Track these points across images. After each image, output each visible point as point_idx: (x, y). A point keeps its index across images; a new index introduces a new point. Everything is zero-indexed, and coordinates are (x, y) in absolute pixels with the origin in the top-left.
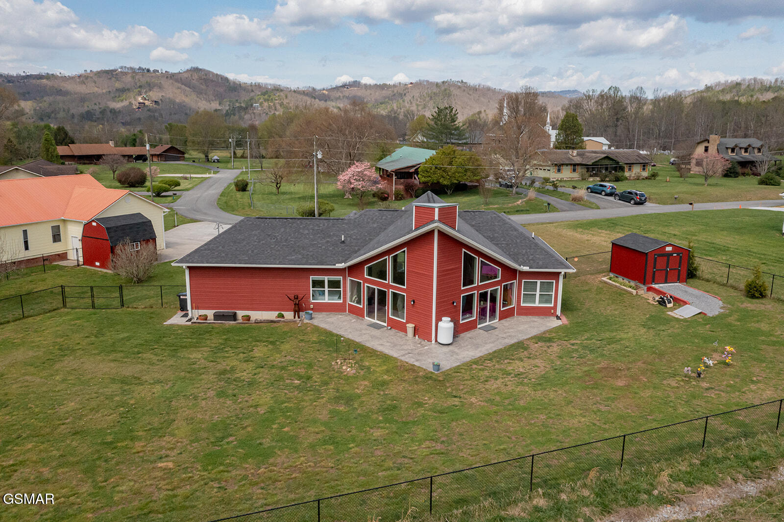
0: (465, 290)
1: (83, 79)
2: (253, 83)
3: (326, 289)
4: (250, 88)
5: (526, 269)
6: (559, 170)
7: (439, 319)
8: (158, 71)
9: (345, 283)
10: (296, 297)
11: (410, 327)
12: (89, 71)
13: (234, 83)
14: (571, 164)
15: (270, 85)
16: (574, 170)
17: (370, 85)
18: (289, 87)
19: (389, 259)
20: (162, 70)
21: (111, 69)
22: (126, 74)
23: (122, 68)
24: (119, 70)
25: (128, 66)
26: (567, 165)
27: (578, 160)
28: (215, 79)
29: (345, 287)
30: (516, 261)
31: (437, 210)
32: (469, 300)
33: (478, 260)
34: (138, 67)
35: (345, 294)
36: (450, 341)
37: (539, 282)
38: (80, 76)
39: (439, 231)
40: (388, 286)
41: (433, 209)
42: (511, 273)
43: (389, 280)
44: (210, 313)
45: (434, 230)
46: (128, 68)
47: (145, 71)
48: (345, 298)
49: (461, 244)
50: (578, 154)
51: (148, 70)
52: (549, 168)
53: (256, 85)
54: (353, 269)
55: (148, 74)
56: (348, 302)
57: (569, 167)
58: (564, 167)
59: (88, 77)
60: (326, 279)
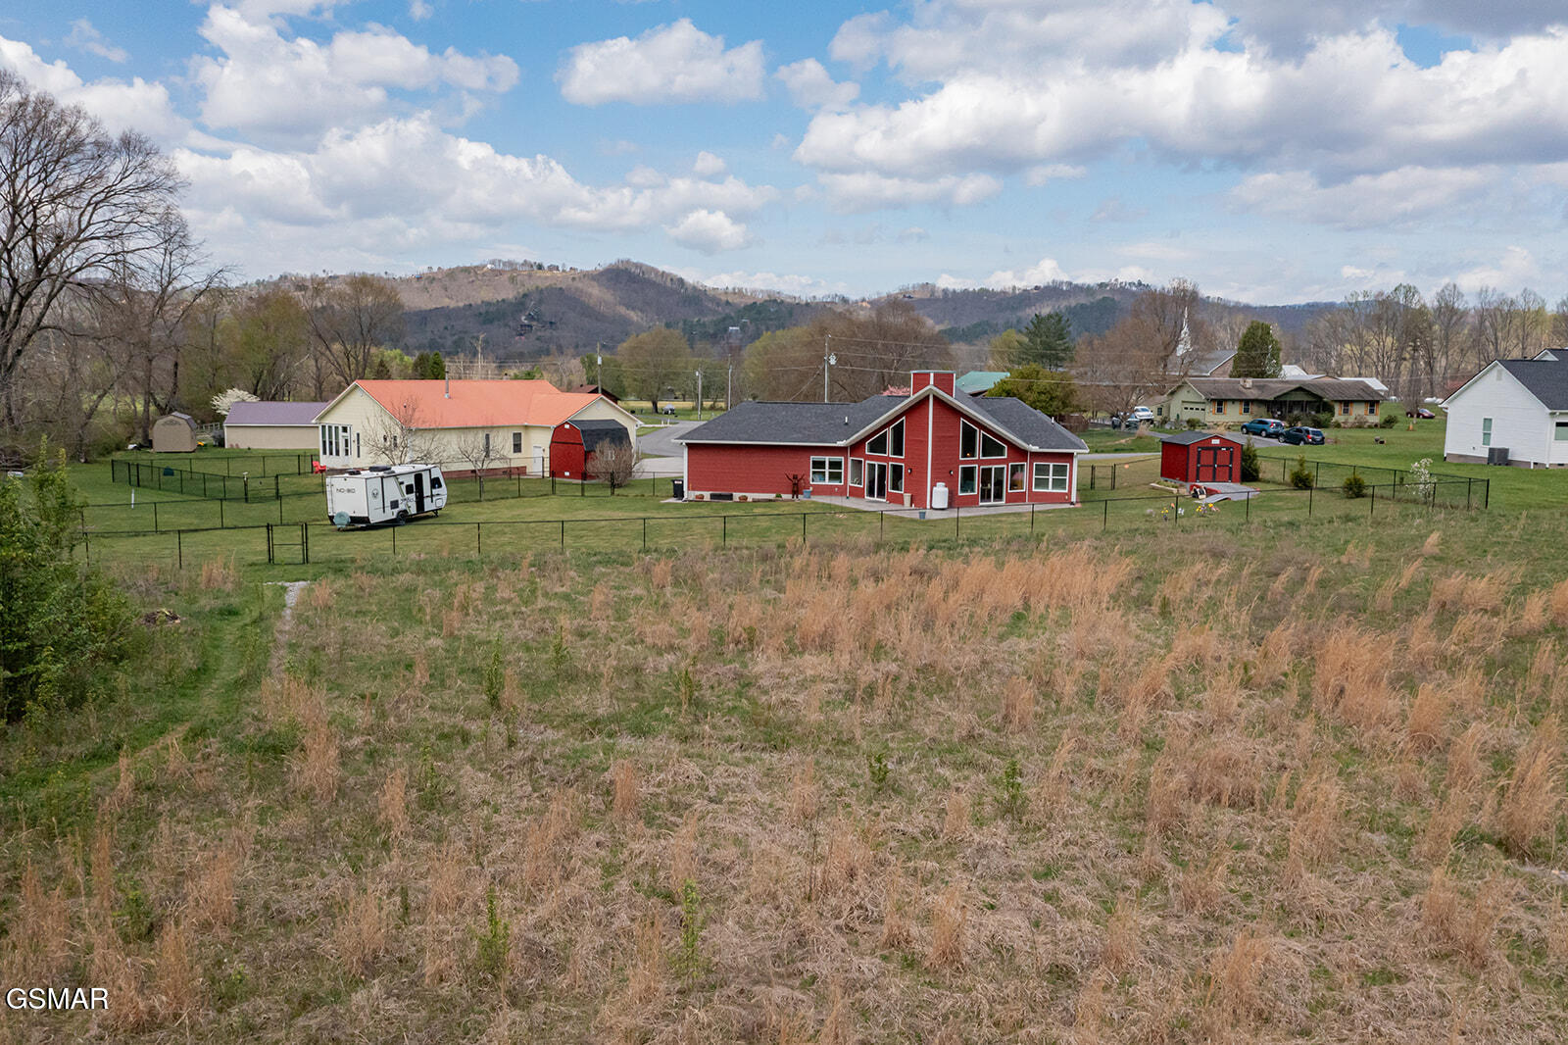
0: (963, 462)
1: (427, 281)
2: (730, 288)
3: (827, 470)
4: (724, 298)
5: (1035, 449)
6: (1220, 410)
7: (933, 485)
8: (557, 268)
9: (846, 464)
10: (795, 477)
11: (907, 498)
12: (435, 269)
13: (694, 288)
14: (1241, 401)
15: (762, 291)
16: (1246, 411)
17: (954, 291)
18: (797, 295)
19: (889, 432)
20: (564, 265)
21: (475, 264)
22: (500, 273)
23: (493, 262)
24: (489, 266)
25: (504, 260)
26: (1234, 401)
27: (1254, 394)
28: (659, 280)
29: (846, 468)
30: (1025, 441)
31: (932, 375)
32: (968, 474)
33: (979, 434)
34: (522, 261)
35: (846, 477)
36: (946, 506)
37: (1051, 465)
38: (419, 278)
39: (936, 398)
40: (888, 459)
41: (929, 374)
42: (1021, 453)
43: (889, 453)
44: (707, 495)
45: (928, 397)
46: (504, 264)
47: (535, 268)
48: (846, 480)
49: (957, 413)
50: (1254, 386)
51: (540, 267)
52: (1202, 406)
53: (735, 293)
54: (856, 448)
55: (540, 273)
56: (850, 484)
57: (1237, 405)
58: (1229, 404)
59: (434, 279)
60: (827, 459)
